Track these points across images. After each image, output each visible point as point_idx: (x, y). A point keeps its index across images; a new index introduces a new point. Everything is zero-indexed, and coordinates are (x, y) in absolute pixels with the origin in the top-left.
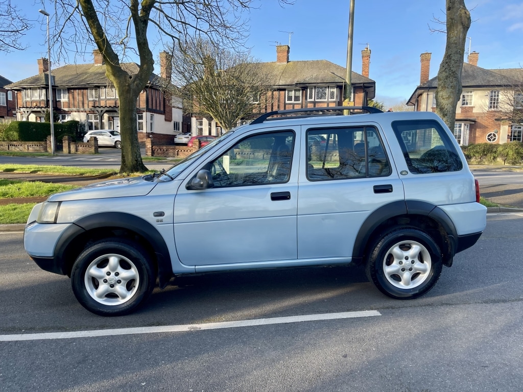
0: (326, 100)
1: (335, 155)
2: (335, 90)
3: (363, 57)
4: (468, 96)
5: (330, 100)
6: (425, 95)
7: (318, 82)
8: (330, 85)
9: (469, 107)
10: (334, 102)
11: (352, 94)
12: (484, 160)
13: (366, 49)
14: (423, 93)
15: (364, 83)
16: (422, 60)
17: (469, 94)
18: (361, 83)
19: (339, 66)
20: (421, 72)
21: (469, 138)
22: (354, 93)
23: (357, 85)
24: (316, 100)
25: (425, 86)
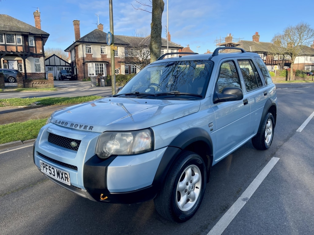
0: (15, 44)
1: (35, 83)
2: (21, 37)
3: (35, 16)
4: (103, 48)
5: (17, 44)
6: (80, 46)
7: (7, 30)
8: (17, 33)
9: (105, 55)
10: (21, 46)
11: (34, 41)
12: (122, 83)
13: (37, 12)
14: (79, 45)
15: (42, 35)
16: (75, 24)
17: (104, 47)
18: (40, 34)
19: (19, 21)
20: (75, 32)
21: (107, 71)
22: (35, 41)
23: (37, 35)
24: (7, 44)
25: (81, 40)
